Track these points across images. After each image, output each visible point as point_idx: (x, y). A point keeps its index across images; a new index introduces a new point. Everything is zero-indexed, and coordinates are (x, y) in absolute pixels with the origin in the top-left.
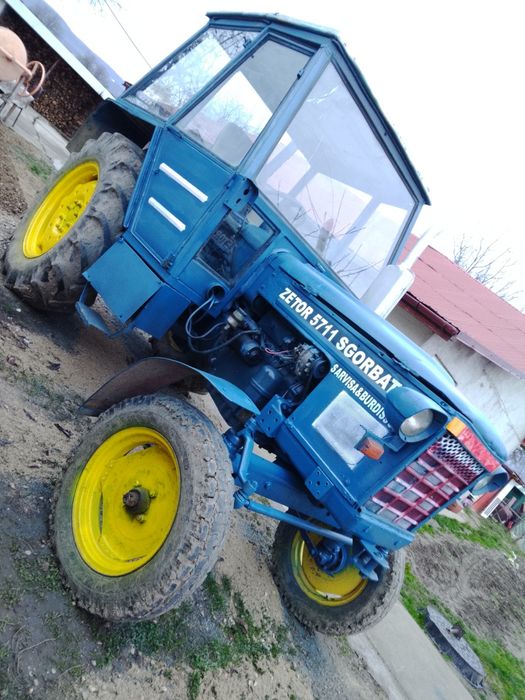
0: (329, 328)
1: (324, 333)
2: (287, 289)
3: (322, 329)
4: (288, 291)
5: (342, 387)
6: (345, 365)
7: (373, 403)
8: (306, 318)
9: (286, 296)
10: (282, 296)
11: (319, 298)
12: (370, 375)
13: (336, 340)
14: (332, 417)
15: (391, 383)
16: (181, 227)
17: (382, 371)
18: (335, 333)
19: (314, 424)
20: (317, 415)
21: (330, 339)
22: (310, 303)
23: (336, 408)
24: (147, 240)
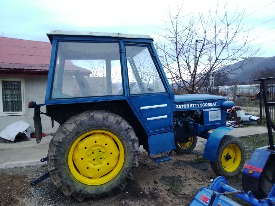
0: (196, 105)
1: (196, 106)
2: (177, 106)
3: (195, 106)
4: (178, 106)
5: (208, 111)
6: (205, 108)
7: (215, 109)
8: (189, 107)
9: (178, 107)
10: (177, 108)
11: (187, 101)
12: (211, 105)
13: (200, 105)
14: (211, 117)
15: (215, 104)
16: (166, 116)
17: (212, 103)
18: (198, 105)
19: (209, 121)
20: (209, 119)
21: (198, 106)
22: (186, 104)
23: (211, 115)
24: (161, 128)
